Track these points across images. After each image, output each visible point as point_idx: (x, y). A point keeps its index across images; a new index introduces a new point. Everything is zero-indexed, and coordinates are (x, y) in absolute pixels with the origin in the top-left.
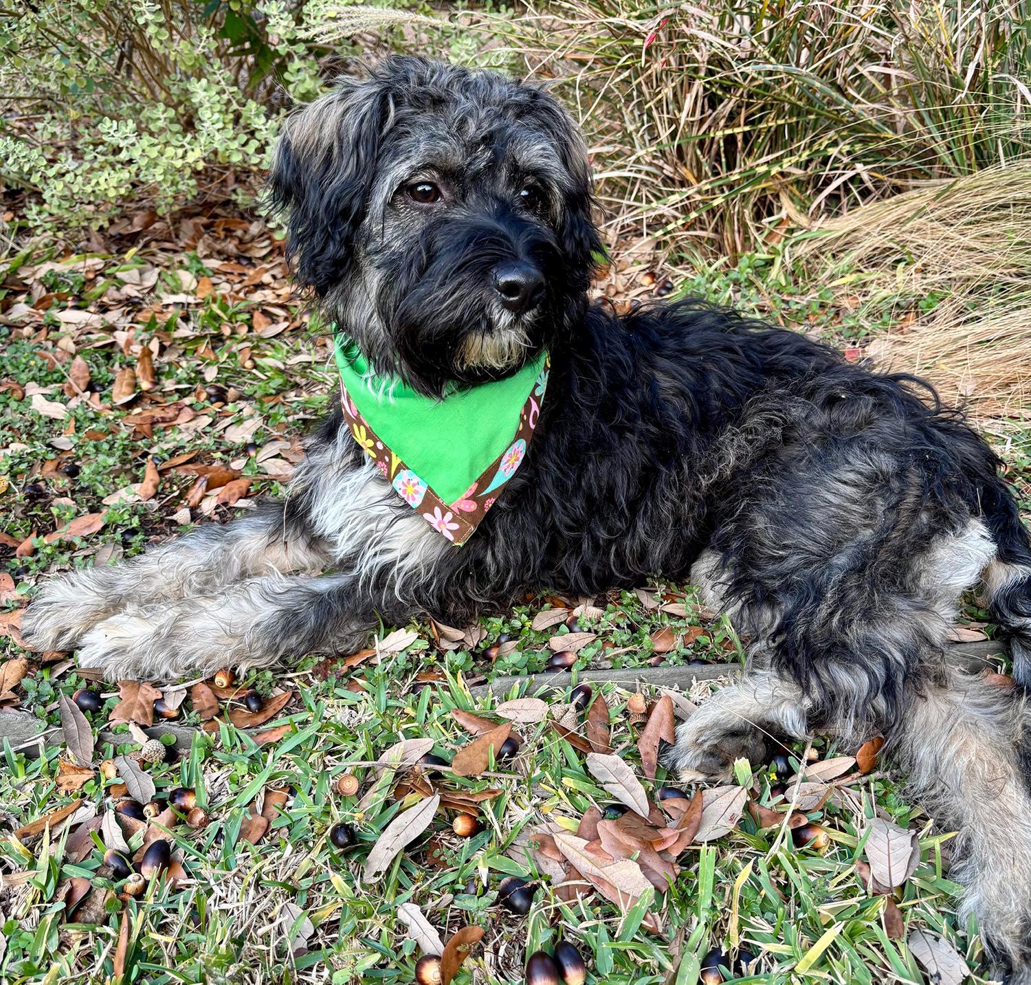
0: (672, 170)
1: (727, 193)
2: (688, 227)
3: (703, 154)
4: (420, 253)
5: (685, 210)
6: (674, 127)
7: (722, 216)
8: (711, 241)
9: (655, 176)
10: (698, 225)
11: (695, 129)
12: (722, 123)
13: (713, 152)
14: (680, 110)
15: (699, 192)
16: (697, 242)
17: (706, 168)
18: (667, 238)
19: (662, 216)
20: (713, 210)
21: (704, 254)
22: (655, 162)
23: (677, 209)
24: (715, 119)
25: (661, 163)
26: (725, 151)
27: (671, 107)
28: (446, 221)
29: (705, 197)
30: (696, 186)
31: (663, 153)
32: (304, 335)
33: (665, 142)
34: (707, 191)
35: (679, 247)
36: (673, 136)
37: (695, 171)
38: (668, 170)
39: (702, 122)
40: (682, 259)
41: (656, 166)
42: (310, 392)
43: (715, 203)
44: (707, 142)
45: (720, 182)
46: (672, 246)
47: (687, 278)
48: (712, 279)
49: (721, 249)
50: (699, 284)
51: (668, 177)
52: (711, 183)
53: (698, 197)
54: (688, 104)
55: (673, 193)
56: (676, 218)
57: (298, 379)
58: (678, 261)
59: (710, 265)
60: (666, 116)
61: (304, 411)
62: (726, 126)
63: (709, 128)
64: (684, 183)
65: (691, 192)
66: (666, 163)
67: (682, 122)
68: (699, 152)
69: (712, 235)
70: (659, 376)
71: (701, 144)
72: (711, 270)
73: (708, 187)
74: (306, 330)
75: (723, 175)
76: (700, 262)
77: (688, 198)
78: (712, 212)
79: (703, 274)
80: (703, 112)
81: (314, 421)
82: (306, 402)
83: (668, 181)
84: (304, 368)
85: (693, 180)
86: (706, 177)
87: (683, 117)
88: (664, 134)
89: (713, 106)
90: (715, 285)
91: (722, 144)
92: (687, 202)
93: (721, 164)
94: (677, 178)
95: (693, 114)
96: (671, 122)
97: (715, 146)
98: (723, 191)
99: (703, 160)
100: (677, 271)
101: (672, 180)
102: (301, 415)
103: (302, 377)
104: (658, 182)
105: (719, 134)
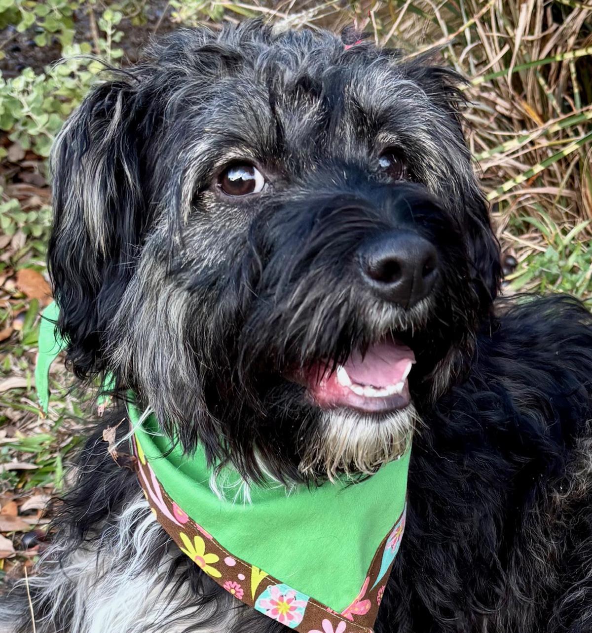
0: (508, 105)
1: (583, 135)
2: (535, 182)
3: (548, 83)
4: (250, 255)
5: (529, 159)
6: (506, 48)
7: (577, 166)
8: (564, 200)
9: (486, 114)
10: (547, 178)
11: (535, 51)
12: (571, 41)
13: (562, 79)
14: (514, 25)
15: (546, 135)
16: (546, 202)
17: (553, 103)
18: (507, 197)
19: (499, 167)
20: (566, 159)
21: (556, 218)
22: (485, 95)
23: (517, 159)
24: (562, 35)
25: (492, 96)
26: (579, 79)
27: (501, 22)
28: (279, 207)
29: (554, 142)
30: (542, 127)
31: (494, 82)
32: (16, 349)
33: (497, 69)
34: (556, 133)
35: (524, 209)
36: (507, 60)
37: (539, 107)
38: (503, 106)
39: (544, 40)
40: (528, 225)
41: (486, 100)
42: (26, 431)
43: (567, 151)
44: (554, 67)
45: (574, 121)
46: (513, 208)
47: (534, 250)
48: (567, 253)
49: (578, 210)
50: (550, 261)
51: (503, 115)
52: (560, 122)
53: (544, 143)
54: (524, 19)
55: (511, 138)
56: (518, 171)
57: (9, 412)
58: (520, 229)
59: (565, 232)
60: (495, 34)
61: (19, 456)
62: (579, 44)
63: (555, 47)
64: (524, 123)
65: (534, 135)
66: (500, 96)
67: (517, 42)
68: (542, 81)
69: (566, 192)
70: (507, 382)
71: (545, 70)
72: (566, 240)
73: (557, 128)
74: (18, 342)
75: (577, 111)
76: (551, 229)
77: (532, 143)
78: (565, 161)
79: (556, 244)
80: (545, 27)
81: (33, 472)
82: (21, 444)
83: (504, 121)
84: (17, 396)
85: (536, 119)
86: (555, 115)
87: (518, 35)
88: (495, 59)
89: (559, 20)
90: (572, 261)
91: (573, 69)
92: (531, 149)
93: (572, 96)
94: (515, 116)
95: (531, 32)
96: (503, 42)
97: (563, 72)
98: (577, 133)
99: (549, 92)
100: (522, 241)
101: (510, 119)
102: (15, 464)
103: (15, 409)
104: (491, 123)
105: (569, 56)
